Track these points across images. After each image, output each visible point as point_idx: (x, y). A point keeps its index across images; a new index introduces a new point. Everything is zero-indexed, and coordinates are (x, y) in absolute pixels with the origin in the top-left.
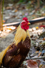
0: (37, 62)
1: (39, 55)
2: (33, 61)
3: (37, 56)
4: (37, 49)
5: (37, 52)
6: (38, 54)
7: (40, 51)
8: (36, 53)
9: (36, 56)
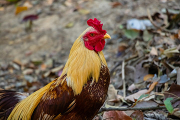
0: (134, 115)
1: (150, 90)
2: (122, 115)
3: (146, 91)
4: (148, 70)
5: (147, 78)
6: (148, 86)
7: (155, 75)
8: (144, 81)
9: (142, 89)
